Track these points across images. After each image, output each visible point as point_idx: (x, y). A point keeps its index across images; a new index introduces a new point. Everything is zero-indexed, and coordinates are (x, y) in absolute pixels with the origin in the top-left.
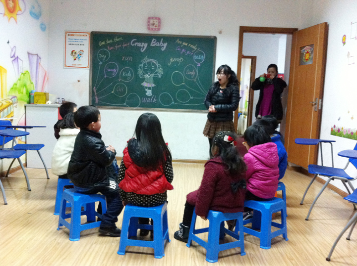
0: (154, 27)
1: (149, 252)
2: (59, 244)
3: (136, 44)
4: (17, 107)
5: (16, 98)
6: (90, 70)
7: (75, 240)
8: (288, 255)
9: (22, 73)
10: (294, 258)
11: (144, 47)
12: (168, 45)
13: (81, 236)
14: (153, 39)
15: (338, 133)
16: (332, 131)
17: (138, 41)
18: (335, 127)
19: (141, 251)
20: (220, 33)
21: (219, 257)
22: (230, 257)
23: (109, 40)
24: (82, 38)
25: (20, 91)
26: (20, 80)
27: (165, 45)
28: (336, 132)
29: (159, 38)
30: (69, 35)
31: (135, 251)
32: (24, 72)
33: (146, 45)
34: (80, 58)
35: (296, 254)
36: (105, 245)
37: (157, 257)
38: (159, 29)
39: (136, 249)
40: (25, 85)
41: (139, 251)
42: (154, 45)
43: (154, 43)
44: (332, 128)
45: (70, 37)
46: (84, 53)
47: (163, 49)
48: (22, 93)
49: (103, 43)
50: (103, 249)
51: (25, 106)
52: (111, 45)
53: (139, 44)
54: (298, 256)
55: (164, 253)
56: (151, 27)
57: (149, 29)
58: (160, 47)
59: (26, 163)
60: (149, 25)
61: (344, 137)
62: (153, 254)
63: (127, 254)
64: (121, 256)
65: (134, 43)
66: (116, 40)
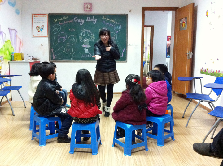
0: (88, 9)
1: (89, 151)
2: (32, 148)
3: (77, 20)
4: (4, 63)
5: (2, 58)
6: (49, 38)
7: (43, 145)
8: (175, 150)
9: (6, 42)
10: (179, 151)
11: (82, 22)
12: (97, 20)
13: (46, 143)
14: (88, 17)
15: (205, 73)
16: (201, 71)
17: (78, 19)
18: (203, 68)
19: (84, 151)
20: (130, 11)
21: (132, 153)
22: (139, 152)
23: (60, 18)
24: (43, 18)
25: (4, 53)
26: (4, 46)
27: (96, 20)
28: (204, 72)
29: (91, 16)
30: (34, 16)
31: (80, 151)
32: (7, 41)
33: (83, 21)
34: (42, 31)
35: (180, 149)
36: (61, 148)
37: (93, 154)
38: (91, 11)
39: (80, 149)
40: (8, 49)
41: (83, 151)
42: (88, 21)
43: (88, 20)
44: (201, 70)
45: (35, 17)
46: (45, 27)
47: (94, 23)
48: (6, 54)
49: (56, 21)
50: (60, 150)
51: (9, 63)
52: (61, 21)
53: (79, 21)
54: (181, 150)
55: (98, 151)
56: (86, 9)
57: (85, 10)
58: (92, 22)
59: (11, 98)
60: (84, 8)
61: (209, 75)
62: (91, 152)
63: (75, 153)
64: (71, 154)
65: (76, 19)
66: (64, 18)
